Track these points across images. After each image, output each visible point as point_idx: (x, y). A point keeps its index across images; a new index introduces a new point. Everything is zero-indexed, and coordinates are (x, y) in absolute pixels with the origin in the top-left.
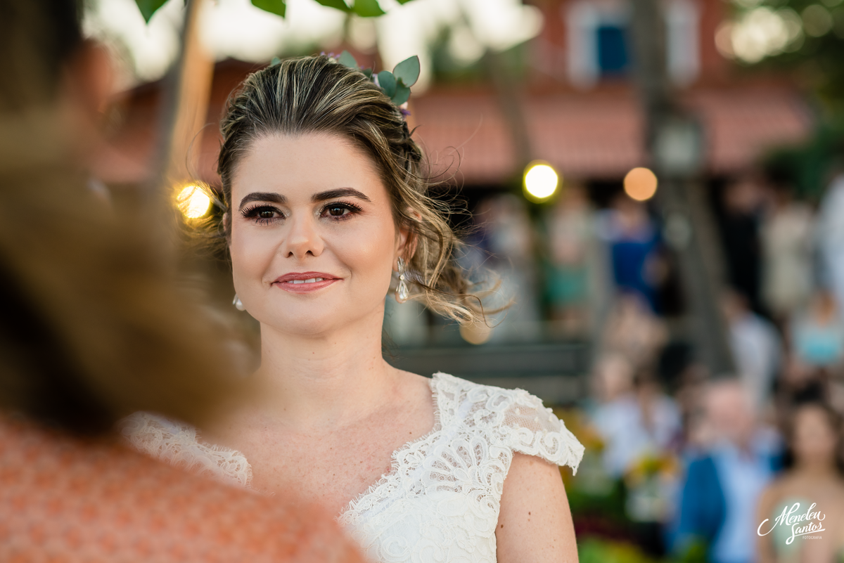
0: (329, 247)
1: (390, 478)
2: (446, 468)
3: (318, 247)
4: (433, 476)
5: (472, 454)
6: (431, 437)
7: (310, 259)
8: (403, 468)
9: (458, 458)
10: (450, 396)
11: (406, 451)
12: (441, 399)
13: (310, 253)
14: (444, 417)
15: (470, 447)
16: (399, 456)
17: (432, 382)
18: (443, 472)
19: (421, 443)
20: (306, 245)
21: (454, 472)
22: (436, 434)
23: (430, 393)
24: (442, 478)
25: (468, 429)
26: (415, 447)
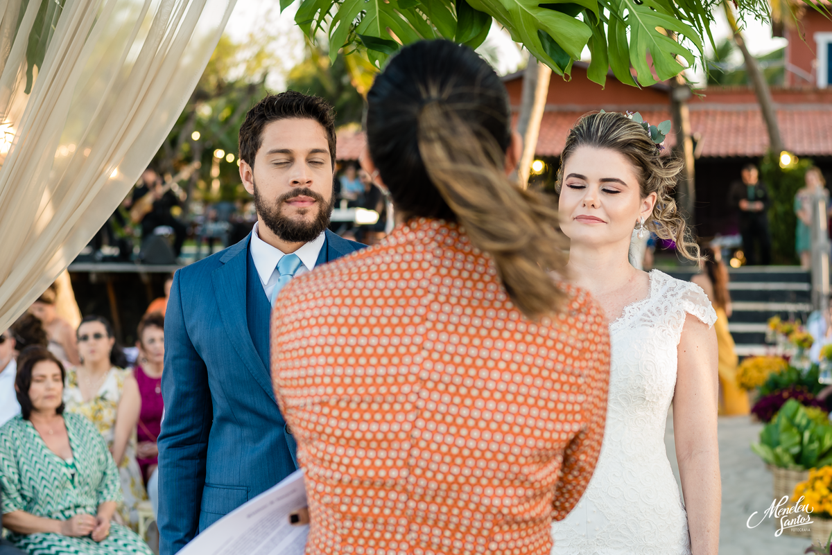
0: (602, 206)
1: (620, 320)
2: (648, 316)
3: (597, 204)
4: (641, 320)
5: (663, 310)
6: (644, 301)
7: (593, 209)
8: (627, 315)
9: (655, 312)
10: (658, 282)
11: (631, 307)
12: (653, 283)
13: (593, 205)
14: (653, 292)
15: (662, 307)
16: (627, 309)
17: (650, 274)
18: (646, 318)
19: (639, 304)
20: (592, 201)
21: (652, 318)
22: (647, 300)
23: (649, 278)
24: (645, 321)
25: (663, 299)
26: (635, 305)
